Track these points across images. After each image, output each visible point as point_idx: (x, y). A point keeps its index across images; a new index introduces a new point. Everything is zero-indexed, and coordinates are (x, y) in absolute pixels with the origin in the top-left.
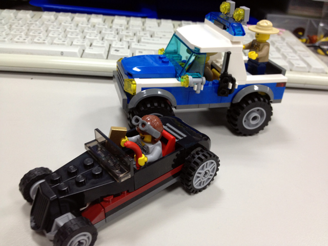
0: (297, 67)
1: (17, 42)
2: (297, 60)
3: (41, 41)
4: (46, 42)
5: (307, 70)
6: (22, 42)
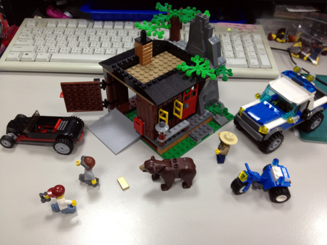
0: (253, 65)
1: (85, 53)
3: (99, 52)
4: (102, 52)
5: (258, 67)
6: (88, 54)
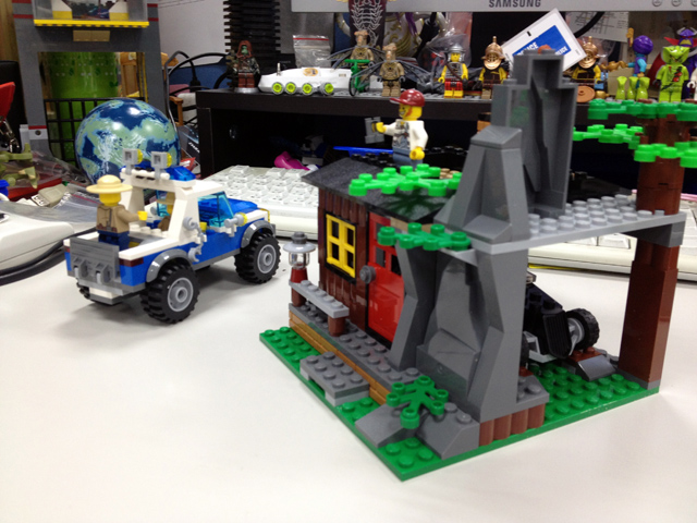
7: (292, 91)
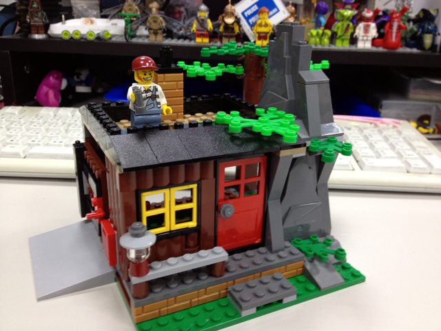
0: (416, 168)
2: (416, 159)
5: (428, 172)
7: (77, 37)
